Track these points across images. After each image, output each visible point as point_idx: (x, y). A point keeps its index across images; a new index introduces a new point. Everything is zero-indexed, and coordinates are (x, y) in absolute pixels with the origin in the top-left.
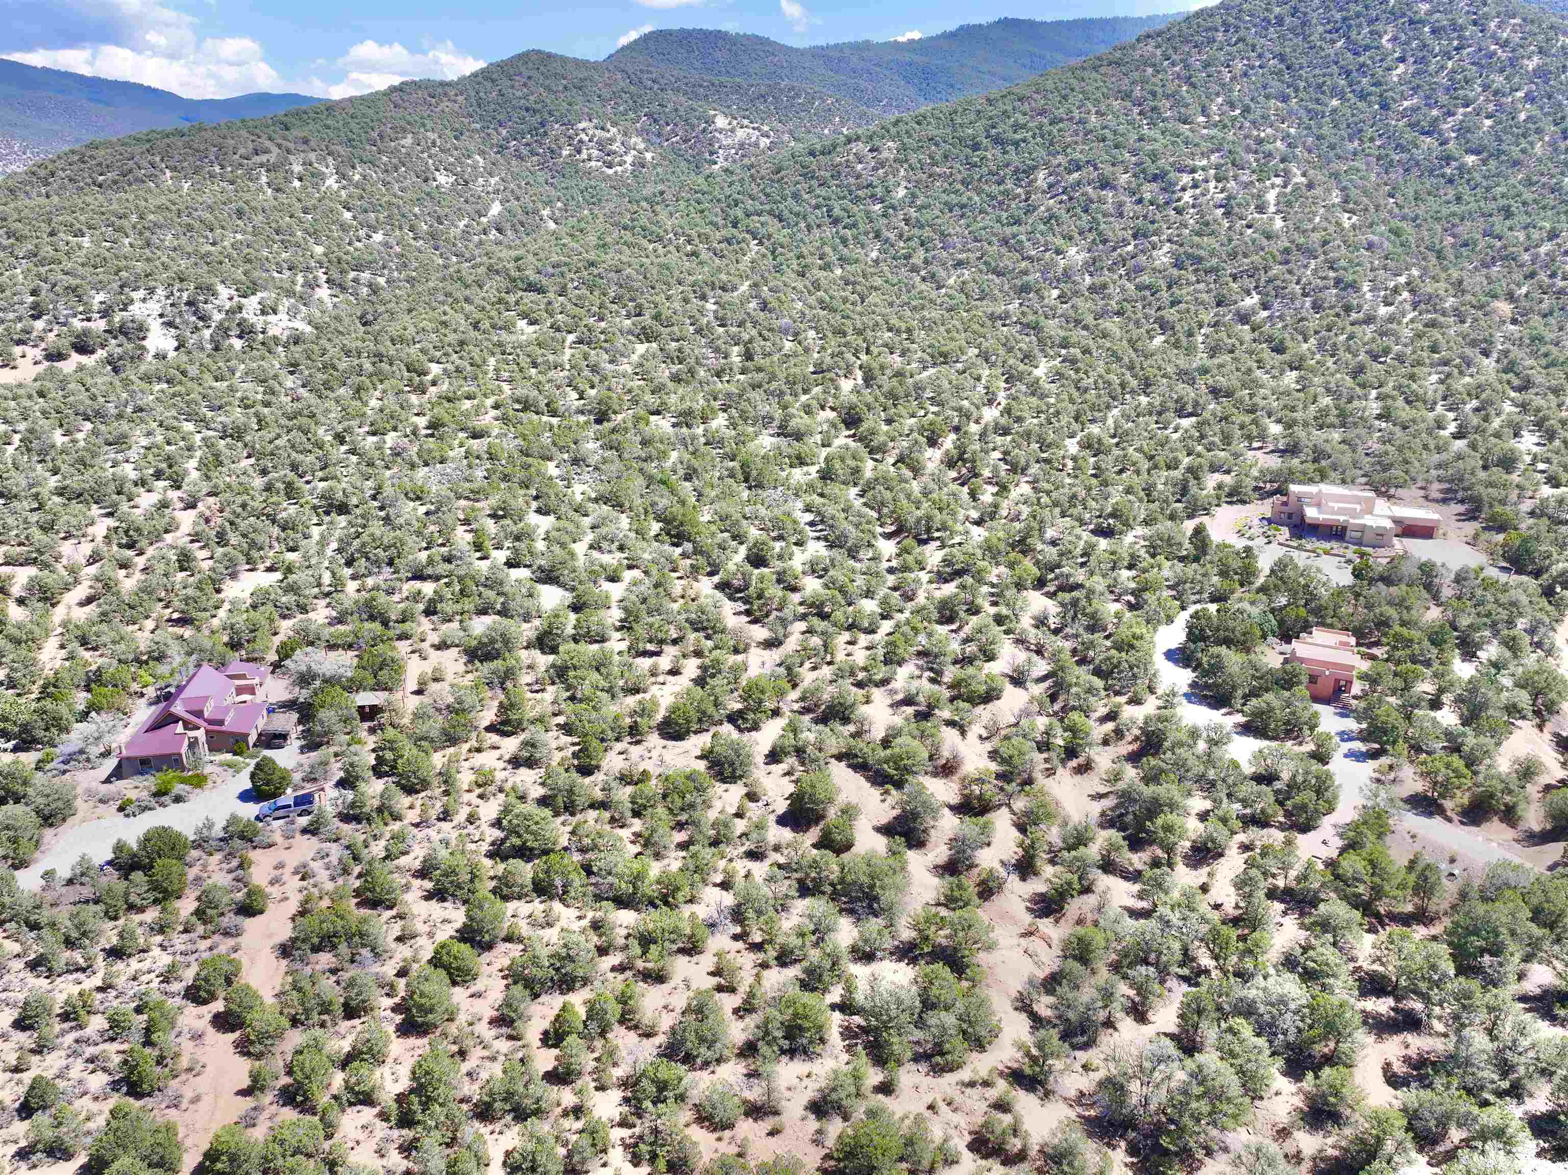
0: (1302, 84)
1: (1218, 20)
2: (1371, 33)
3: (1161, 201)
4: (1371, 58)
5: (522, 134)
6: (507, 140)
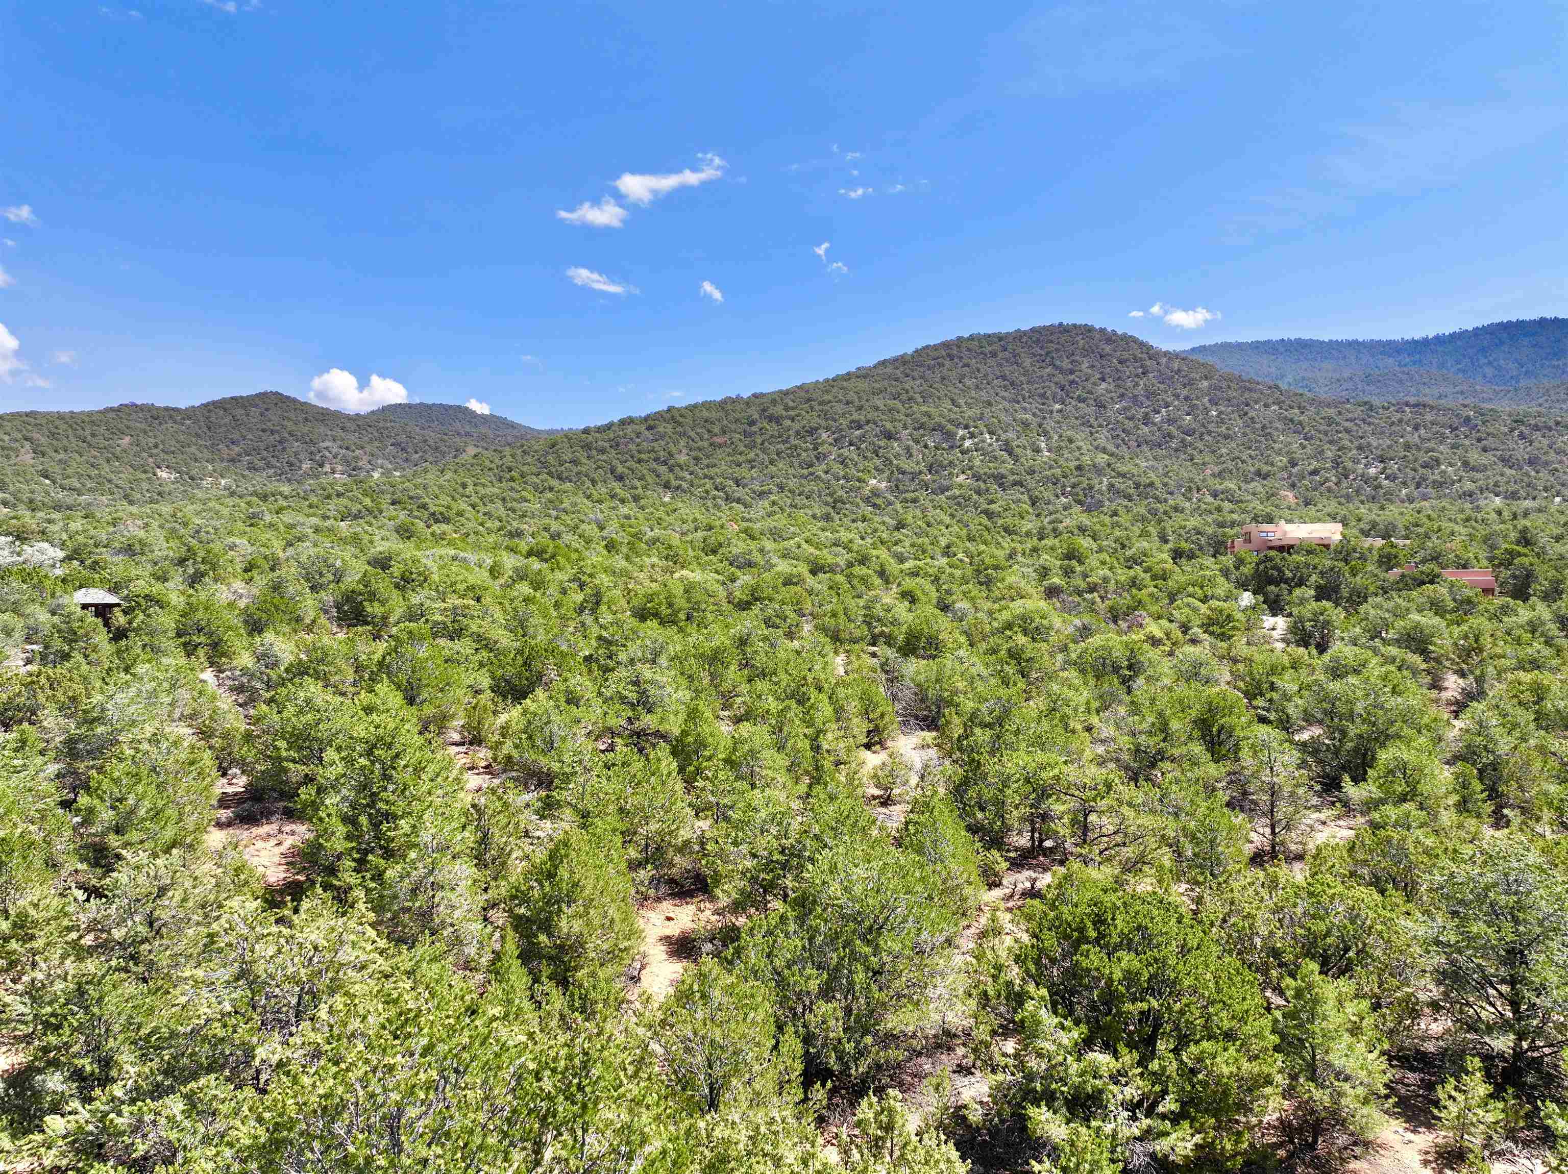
0: (1027, 395)
2: (1072, 362)
3: (945, 446)
4: (1078, 377)
5: (257, 450)
6: (240, 455)
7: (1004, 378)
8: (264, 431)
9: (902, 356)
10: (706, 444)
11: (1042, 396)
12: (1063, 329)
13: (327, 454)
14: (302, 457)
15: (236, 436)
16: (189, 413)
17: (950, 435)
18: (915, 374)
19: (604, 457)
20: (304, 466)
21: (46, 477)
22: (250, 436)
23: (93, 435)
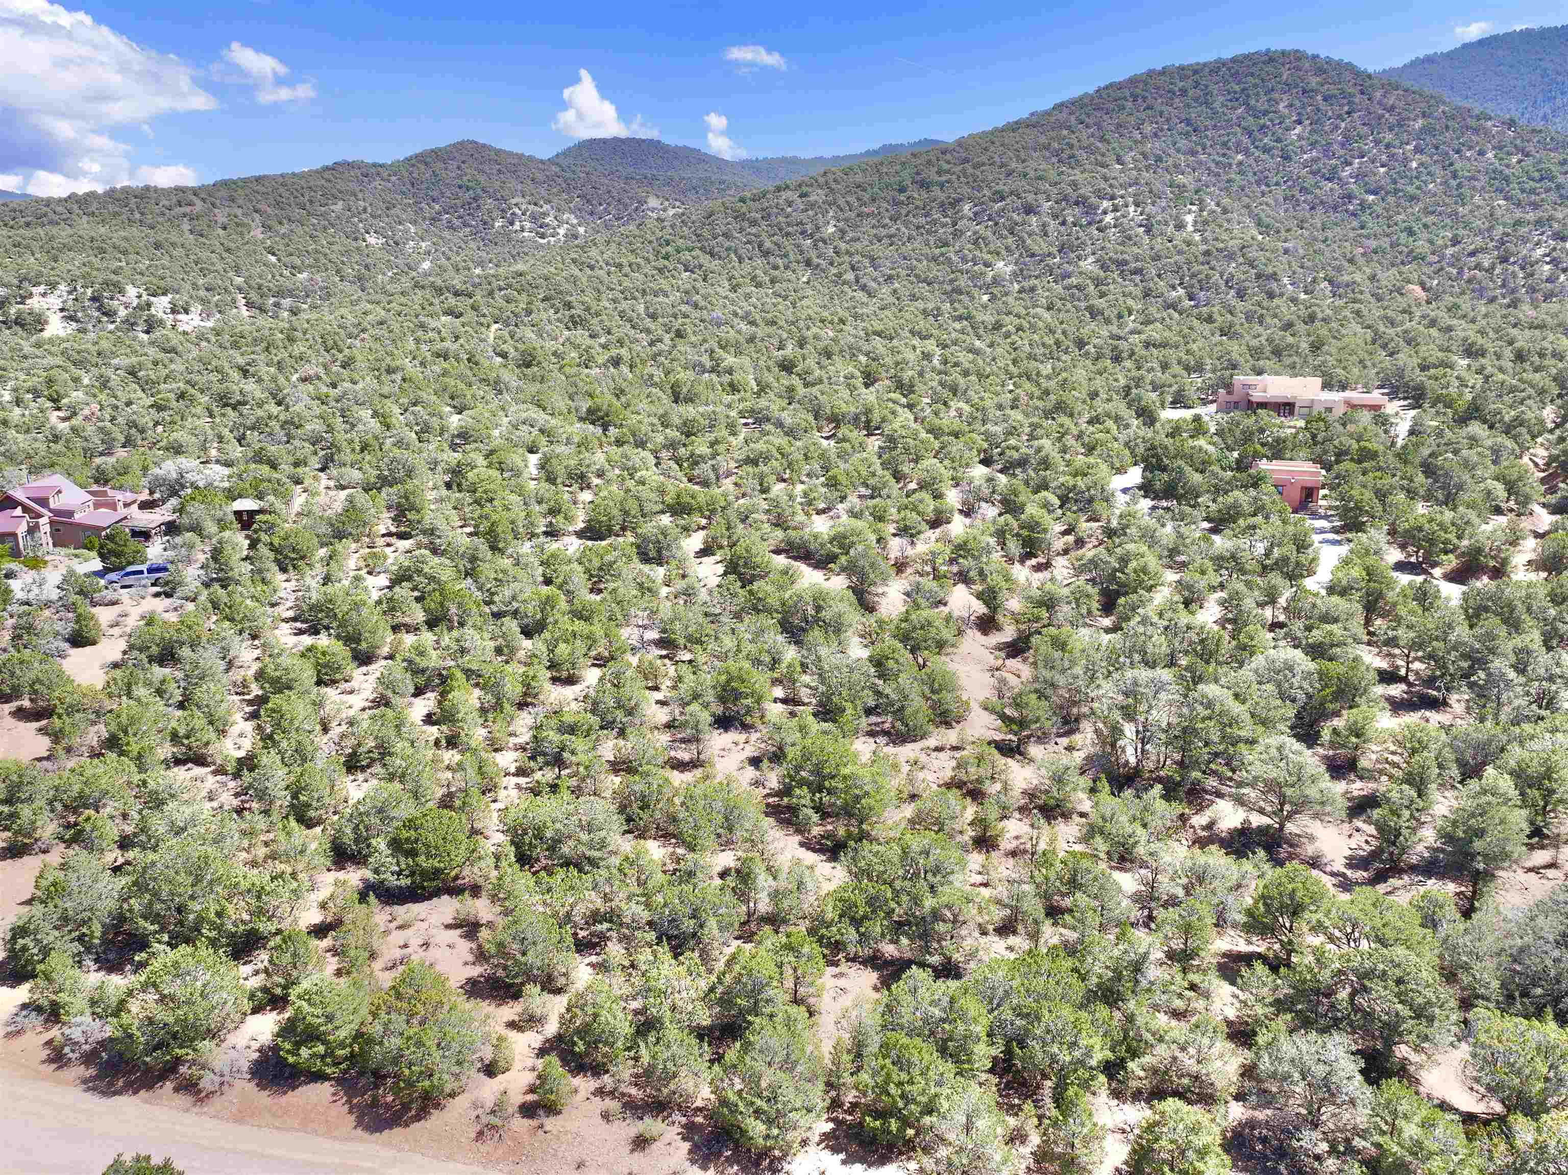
0: (1209, 143)
1: (1127, 93)
2: (1269, 101)
3: (1084, 221)
4: (1271, 120)
5: (455, 208)
6: (439, 213)
8: (460, 187)
14: (495, 214)
15: (435, 194)
20: (497, 224)
21: (273, 254)
22: (448, 194)
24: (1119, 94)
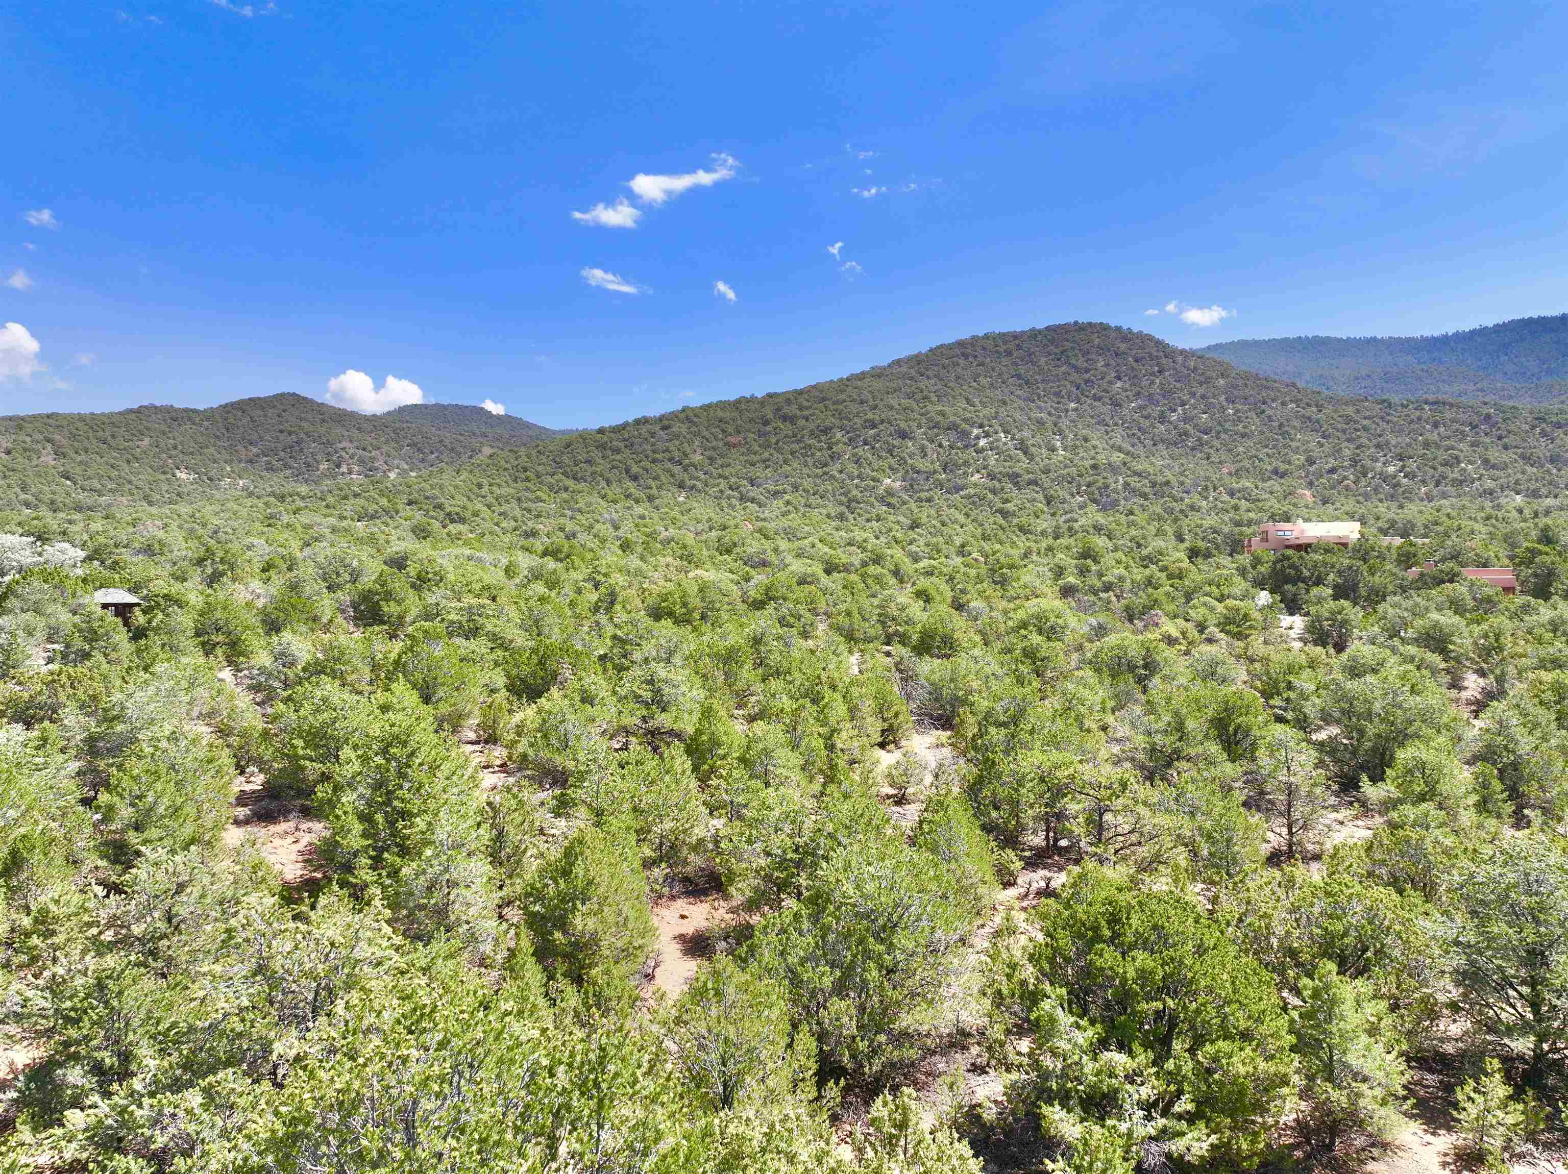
0: (1042, 393)
2: (1087, 360)
3: (960, 445)
4: (1094, 376)
5: (275, 452)
6: (258, 456)
7: (1019, 377)
8: (281, 431)
9: (916, 356)
10: (721, 444)
11: (1057, 394)
12: (1079, 328)
13: (344, 454)
14: (319, 457)
15: (255, 437)
16: (209, 415)
17: (965, 434)
18: (930, 373)
19: (619, 457)
20: (322, 467)
21: (67, 478)
22: (268, 437)
23: (113, 436)
24: (952, 353)
